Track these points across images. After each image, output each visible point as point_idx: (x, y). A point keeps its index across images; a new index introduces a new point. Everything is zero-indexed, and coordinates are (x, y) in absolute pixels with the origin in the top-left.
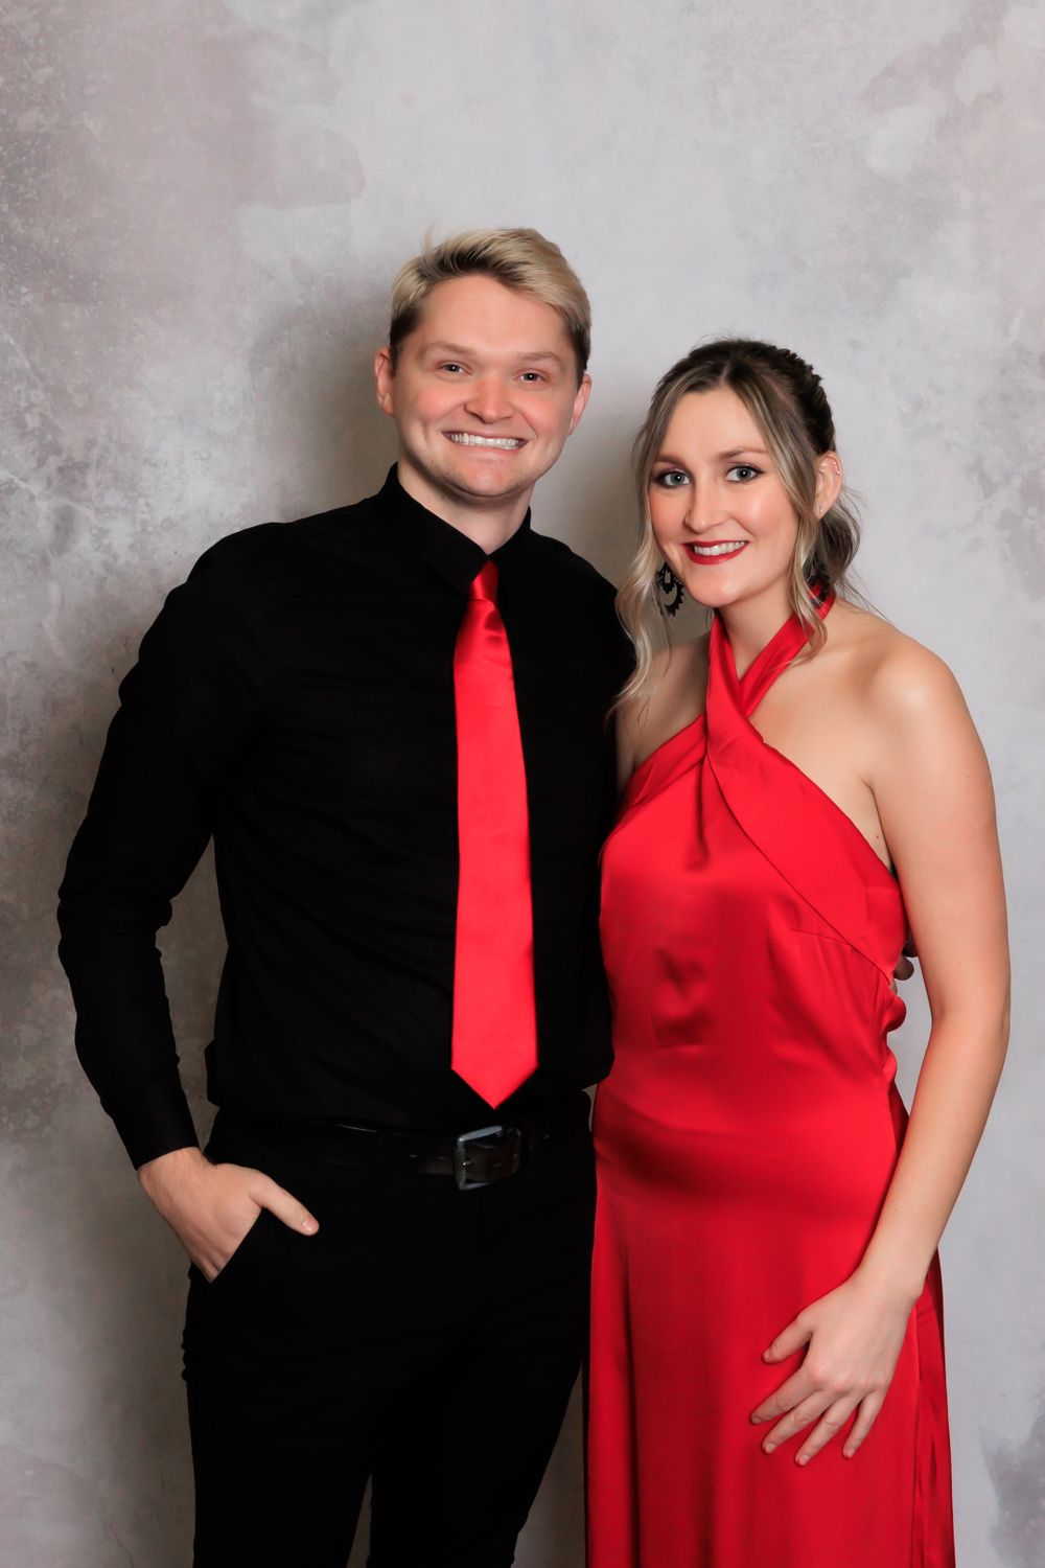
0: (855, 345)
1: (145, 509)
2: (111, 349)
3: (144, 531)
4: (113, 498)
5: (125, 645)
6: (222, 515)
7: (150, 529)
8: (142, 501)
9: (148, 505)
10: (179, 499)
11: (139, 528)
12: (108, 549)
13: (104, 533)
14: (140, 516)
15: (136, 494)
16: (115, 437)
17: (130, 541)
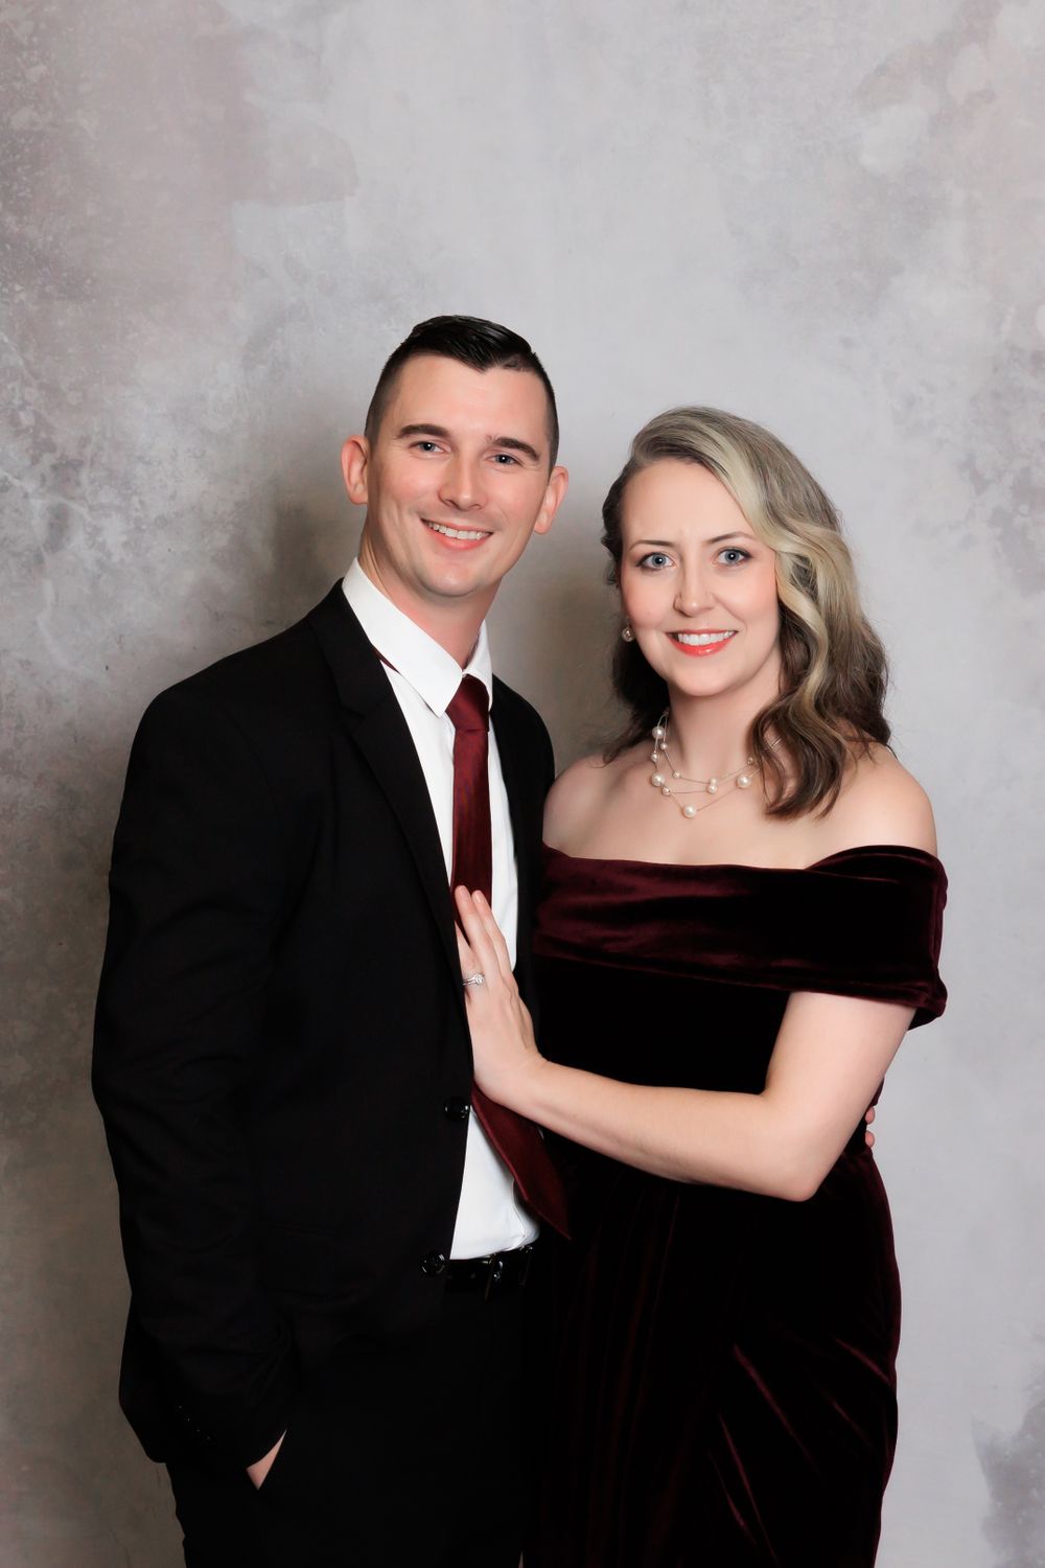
0: (847, 343)
1: (138, 506)
2: (104, 346)
3: (138, 529)
4: (107, 496)
5: (119, 642)
6: (215, 513)
7: (144, 527)
8: (135, 499)
9: (142, 502)
10: (173, 497)
11: (132, 526)
12: (102, 547)
13: (98, 530)
14: (134, 514)
15: (130, 492)
16: (108, 435)
17: (124, 538)
